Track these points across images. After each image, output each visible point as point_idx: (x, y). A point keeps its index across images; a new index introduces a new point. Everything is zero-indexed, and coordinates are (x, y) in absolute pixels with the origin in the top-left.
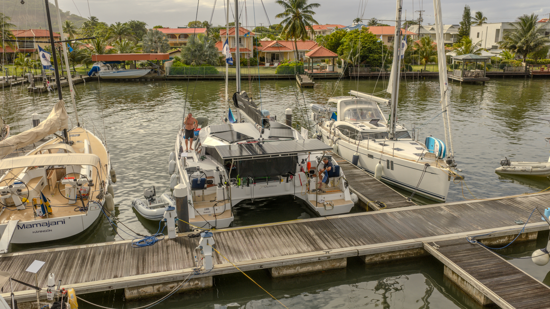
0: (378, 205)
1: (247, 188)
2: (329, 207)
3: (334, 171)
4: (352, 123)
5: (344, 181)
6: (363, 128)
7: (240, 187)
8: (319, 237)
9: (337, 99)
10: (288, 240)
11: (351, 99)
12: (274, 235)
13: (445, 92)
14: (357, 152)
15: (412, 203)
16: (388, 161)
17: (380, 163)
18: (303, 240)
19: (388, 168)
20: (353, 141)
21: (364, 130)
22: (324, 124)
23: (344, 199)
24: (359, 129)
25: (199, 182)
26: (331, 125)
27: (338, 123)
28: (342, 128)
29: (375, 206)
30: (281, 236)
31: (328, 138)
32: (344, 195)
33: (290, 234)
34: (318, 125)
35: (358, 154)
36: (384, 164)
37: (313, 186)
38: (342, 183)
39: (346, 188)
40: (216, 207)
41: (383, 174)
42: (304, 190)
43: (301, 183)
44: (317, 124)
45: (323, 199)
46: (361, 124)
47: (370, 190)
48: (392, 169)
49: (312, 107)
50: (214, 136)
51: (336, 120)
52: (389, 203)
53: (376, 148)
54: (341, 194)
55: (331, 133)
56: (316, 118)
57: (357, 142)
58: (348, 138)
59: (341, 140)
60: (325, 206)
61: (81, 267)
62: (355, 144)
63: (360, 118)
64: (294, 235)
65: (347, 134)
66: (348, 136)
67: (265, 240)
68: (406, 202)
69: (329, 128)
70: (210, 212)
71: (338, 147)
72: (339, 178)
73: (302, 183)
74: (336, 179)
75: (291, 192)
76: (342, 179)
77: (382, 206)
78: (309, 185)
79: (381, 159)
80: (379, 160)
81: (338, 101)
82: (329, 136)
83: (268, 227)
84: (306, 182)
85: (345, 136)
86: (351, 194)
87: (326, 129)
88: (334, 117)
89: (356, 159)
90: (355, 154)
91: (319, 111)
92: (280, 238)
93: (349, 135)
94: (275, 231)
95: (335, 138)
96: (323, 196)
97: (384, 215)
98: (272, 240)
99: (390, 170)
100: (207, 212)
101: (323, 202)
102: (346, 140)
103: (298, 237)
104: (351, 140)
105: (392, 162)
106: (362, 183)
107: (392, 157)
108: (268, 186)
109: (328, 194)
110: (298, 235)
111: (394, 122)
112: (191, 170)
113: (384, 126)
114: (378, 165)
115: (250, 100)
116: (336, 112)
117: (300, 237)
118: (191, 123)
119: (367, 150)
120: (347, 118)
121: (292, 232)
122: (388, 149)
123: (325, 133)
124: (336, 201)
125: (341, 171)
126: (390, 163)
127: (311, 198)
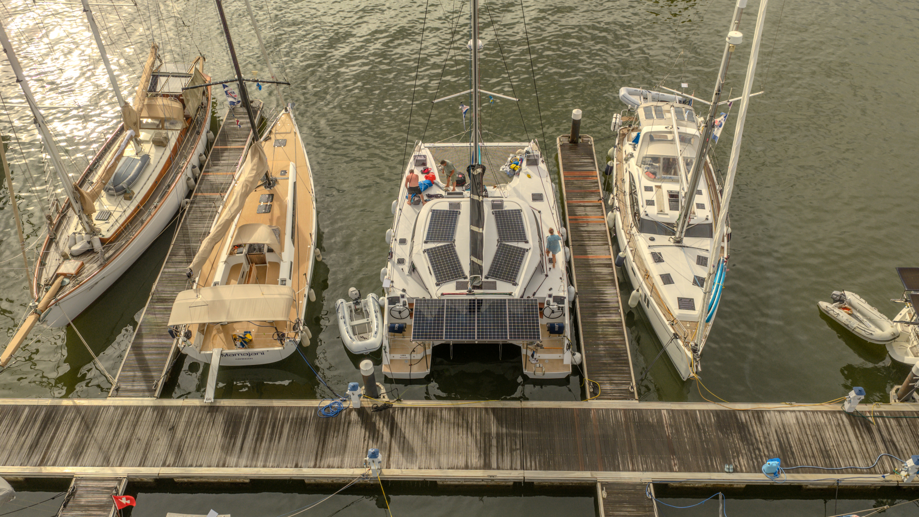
0: (591, 389)
2: (538, 373)
6: (649, 209)
8: (498, 442)
14: (624, 251)
15: (633, 393)
16: (646, 295)
17: (638, 290)
23: (562, 360)
24: (642, 211)
25: (396, 329)
32: (564, 357)
38: (564, 343)
39: (568, 350)
40: (413, 355)
46: (652, 195)
50: (426, 252)
52: (607, 387)
53: (646, 260)
60: (534, 370)
61: (270, 441)
63: (661, 174)
68: (628, 389)
69: (623, 161)
70: (407, 358)
76: (566, 338)
77: (594, 393)
79: (640, 286)
86: (574, 355)
90: (621, 254)
95: (615, 202)
96: (538, 355)
100: (403, 358)
101: (536, 362)
107: (650, 294)
109: (544, 353)
112: (393, 301)
114: (634, 292)
117: (478, 436)
119: (632, 259)
121: (474, 427)
122: (657, 273)
124: (551, 362)
126: (647, 299)
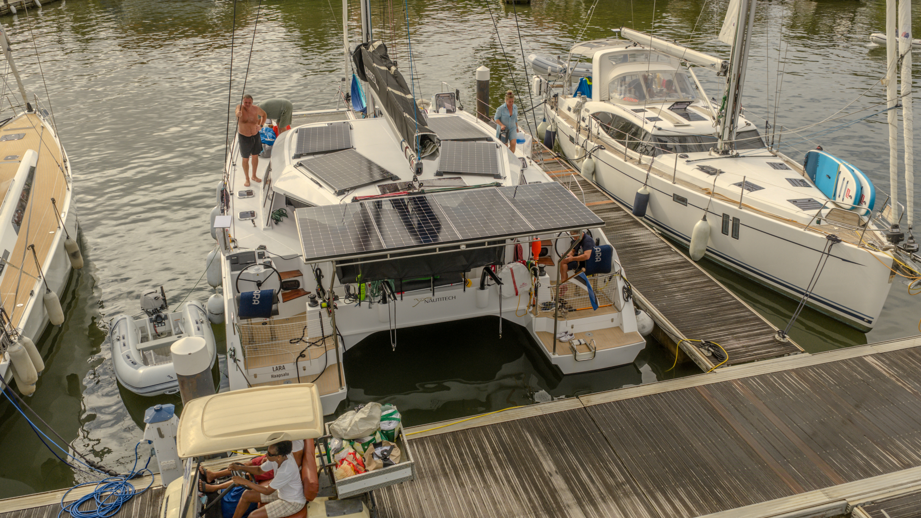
0: (706, 352)
1: (381, 306)
2: (583, 355)
3: (598, 259)
4: (630, 108)
5: (621, 284)
6: (658, 124)
7: (365, 304)
8: (567, 480)
9: (592, 47)
10: (484, 495)
11: (623, 49)
12: (446, 475)
13: (902, 57)
14: (645, 184)
15: (788, 344)
16: (725, 217)
17: (704, 219)
18: (525, 496)
19: (725, 231)
20: (635, 155)
21: (660, 129)
22: (562, 105)
23: (619, 328)
24: (649, 127)
25: (256, 302)
26: (577, 111)
27: (594, 105)
28: (606, 120)
29: (702, 356)
30: (464, 476)
31: (572, 139)
32: (621, 318)
33: (490, 467)
34: (548, 107)
35: (649, 190)
36: (715, 223)
37: (546, 294)
38: (616, 288)
39: (626, 300)
40: (302, 363)
41: (710, 244)
42: (522, 304)
43: (516, 289)
44: (545, 102)
45: (570, 331)
46: (651, 114)
47: (679, 296)
48: (736, 235)
49: (534, 63)
50: (300, 165)
51: (590, 96)
52: (734, 344)
53: (693, 178)
54: (614, 315)
55: (579, 130)
56: (543, 89)
57: (646, 159)
58: (622, 148)
59: (606, 151)
60: (574, 351)
62: (640, 162)
63: (647, 97)
64: (499, 472)
65: (619, 136)
66: (623, 144)
67: (422, 496)
68: (775, 341)
69: (572, 115)
70: (288, 374)
71: (595, 166)
72: (609, 275)
73: (519, 290)
74: (601, 278)
75: (493, 311)
76: (618, 278)
77: (717, 357)
78: (536, 294)
79: (707, 210)
80: (703, 213)
81: (598, 52)
82: (574, 137)
83: (432, 439)
84: (529, 286)
85: (613, 141)
86: (637, 313)
87: (567, 118)
88: (585, 89)
89: (643, 202)
90: (641, 190)
91: (549, 71)
92: (462, 485)
93: (627, 141)
94: (450, 456)
95: (591, 145)
96: (571, 322)
97: (725, 387)
98: (441, 496)
99: (729, 237)
100: (279, 376)
101: (569, 337)
102: (616, 151)
103: (509, 482)
104: (630, 152)
105: (736, 222)
106: (658, 275)
107: (736, 208)
108: (435, 298)
109: (581, 316)
110: (511, 472)
111: (734, 113)
112: (241, 261)
113: (705, 119)
114: (699, 223)
115: (393, 68)
116: (590, 79)
117: (515, 481)
118: (251, 118)
119: (670, 183)
120: (616, 95)
121: (494, 462)
122: (726, 183)
123: (566, 128)
124: (601, 332)
125: (615, 258)
126: (731, 223)
127: (540, 325)
